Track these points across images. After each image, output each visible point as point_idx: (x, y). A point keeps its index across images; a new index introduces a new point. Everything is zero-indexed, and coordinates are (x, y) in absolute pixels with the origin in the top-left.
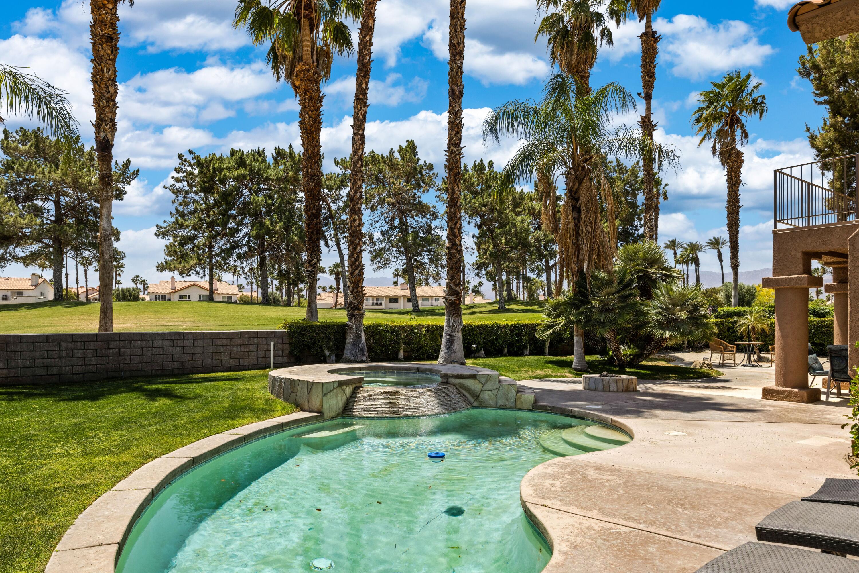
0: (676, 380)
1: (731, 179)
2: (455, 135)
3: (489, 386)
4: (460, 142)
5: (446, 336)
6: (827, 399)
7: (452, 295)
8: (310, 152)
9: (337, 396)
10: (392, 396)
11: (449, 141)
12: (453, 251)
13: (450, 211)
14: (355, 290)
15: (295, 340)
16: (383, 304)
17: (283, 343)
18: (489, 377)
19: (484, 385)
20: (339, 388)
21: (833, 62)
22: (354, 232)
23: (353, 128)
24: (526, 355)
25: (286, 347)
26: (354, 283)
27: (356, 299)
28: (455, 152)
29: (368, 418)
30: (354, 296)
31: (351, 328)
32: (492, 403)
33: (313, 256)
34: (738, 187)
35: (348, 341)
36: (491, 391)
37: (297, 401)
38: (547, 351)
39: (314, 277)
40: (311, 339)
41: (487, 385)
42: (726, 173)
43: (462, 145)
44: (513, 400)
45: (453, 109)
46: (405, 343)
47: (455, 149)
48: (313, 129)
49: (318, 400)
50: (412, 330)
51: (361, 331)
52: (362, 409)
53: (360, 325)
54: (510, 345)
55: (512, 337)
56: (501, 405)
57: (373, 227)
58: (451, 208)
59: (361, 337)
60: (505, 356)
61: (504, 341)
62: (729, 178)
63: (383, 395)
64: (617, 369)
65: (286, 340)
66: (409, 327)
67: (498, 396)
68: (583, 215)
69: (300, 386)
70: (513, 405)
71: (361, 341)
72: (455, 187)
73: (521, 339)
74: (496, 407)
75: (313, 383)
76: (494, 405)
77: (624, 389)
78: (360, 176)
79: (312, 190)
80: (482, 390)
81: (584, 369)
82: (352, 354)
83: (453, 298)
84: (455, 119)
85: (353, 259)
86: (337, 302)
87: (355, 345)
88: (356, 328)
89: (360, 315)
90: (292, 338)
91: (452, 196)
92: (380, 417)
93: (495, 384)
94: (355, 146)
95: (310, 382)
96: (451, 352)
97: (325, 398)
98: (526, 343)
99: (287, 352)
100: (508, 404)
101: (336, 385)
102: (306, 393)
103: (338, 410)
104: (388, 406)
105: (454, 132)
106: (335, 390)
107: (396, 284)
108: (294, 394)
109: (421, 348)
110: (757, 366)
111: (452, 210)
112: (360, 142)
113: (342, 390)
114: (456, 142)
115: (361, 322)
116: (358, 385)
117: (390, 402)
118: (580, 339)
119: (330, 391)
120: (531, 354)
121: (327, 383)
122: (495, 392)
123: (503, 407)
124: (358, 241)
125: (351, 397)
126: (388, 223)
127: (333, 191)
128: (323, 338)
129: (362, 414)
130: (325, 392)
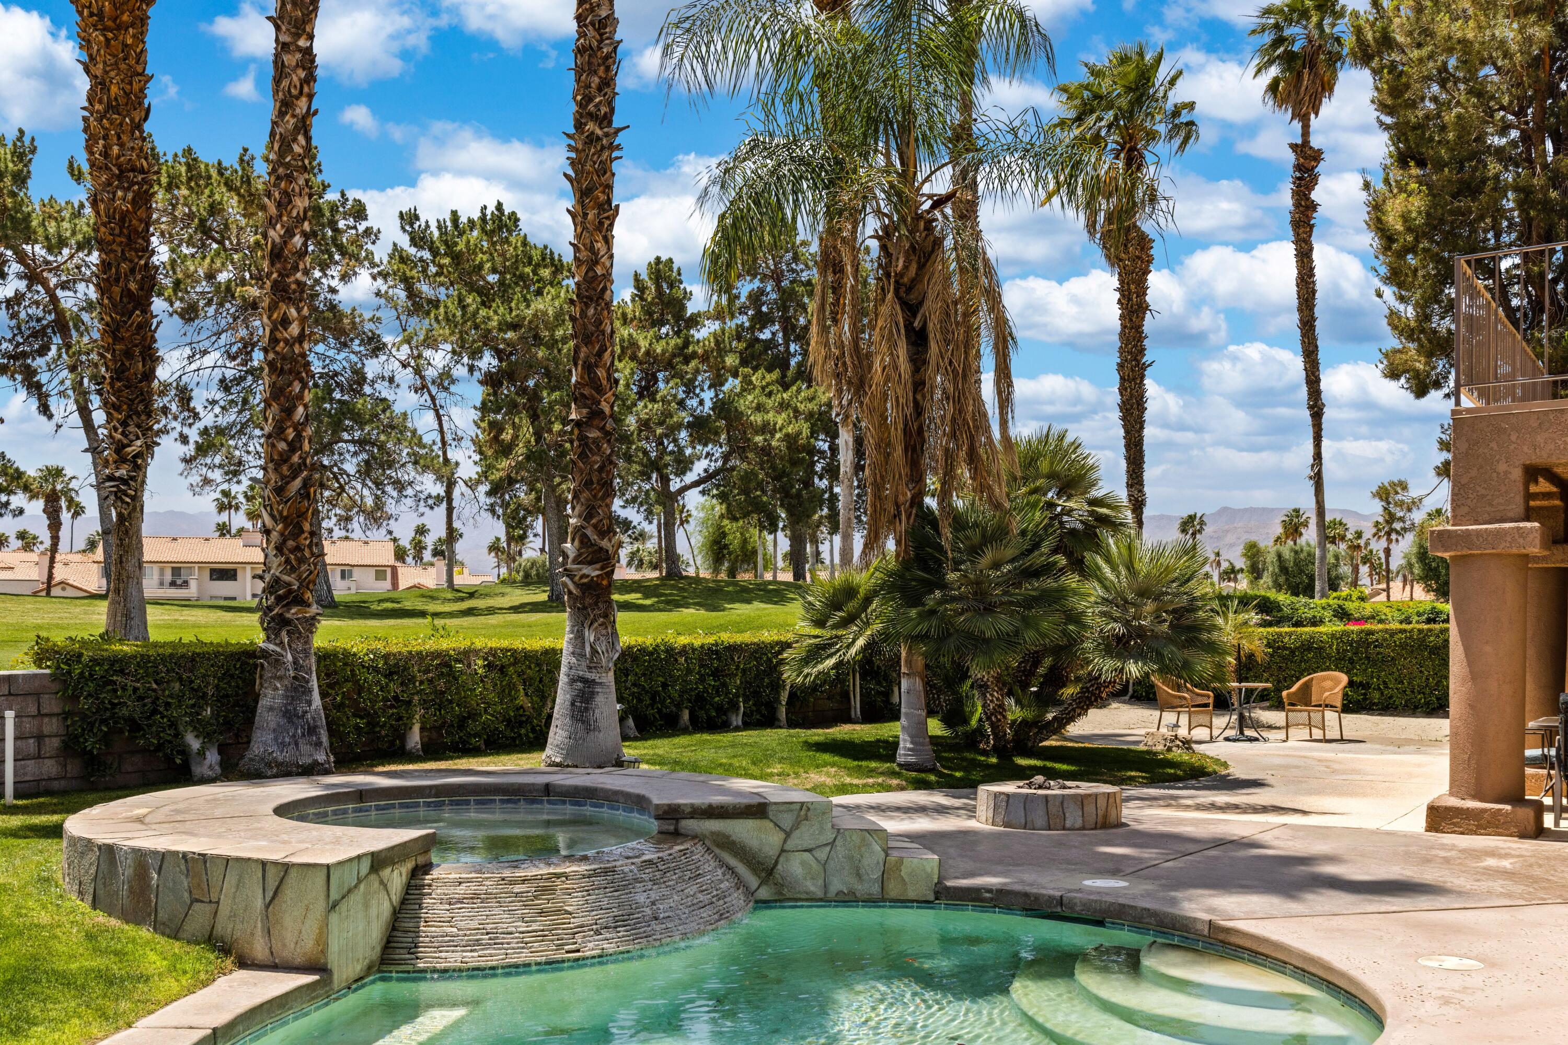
0: (1143, 785)
1: (1130, 300)
2: (600, 89)
3: (804, 837)
4: (612, 110)
5: (573, 681)
6: (1557, 824)
7: (590, 563)
8: (114, 89)
9: (367, 906)
10: (545, 890)
11: (580, 105)
12: (593, 434)
13: (583, 313)
14: (291, 543)
15: (84, 704)
16: (193, 584)
17: (40, 715)
18: (803, 811)
19: (788, 835)
20: (373, 877)
21: (1428, 33)
22: (284, 358)
23: (278, 28)
24: (737, 729)
25: (51, 726)
26: (285, 520)
27: (293, 569)
28: (599, 139)
29: (477, 973)
30: (287, 561)
31: (277, 662)
32: (814, 888)
33: (132, 428)
34: (1143, 319)
35: (264, 703)
36: (809, 850)
37: (219, 930)
38: (782, 713)
39: (134, 498)
40: (141, 698)
41: (796, 834)
42: (1117, 284)
43: (617, 122)
44: (876, 875)
45: (592, 10)
46: (424, 703)
47: (599, 132)
48: (125, 17)
49: (310, 929)
50: (447, 665)
51: (309, 672)
52: (451, 943)
53: (306, 652)
54: (699, 701)
55: (702, 679)
56: (839, 893)
57: (194, 366)
58: (587, 306)
59: (310, 691)
60: (685, 731)
61: (682, 692)
62: (1123, 295)
63: (517, 889)
64: (994, 760)
65: (51, 704)
66: (437, 654)
67: (831, 864)
68: (934, 348)
69: (231, 879)
70: (875, 889)
71: (309, 703)
72: (598, 245)
73: (724, 685)
74: (824, 901)
75: (286, 868)
76: (820, 894)
77: (1100, 819)
78: (301, 182)
79: (124, 216)
80: (783, 851)
81: (929, 765)
82: (282, 746)
83: (593, 572)
84: (601, 41)
85: (282, 446)
86: (50, 576)
87: (290, 715)
88: (295, 662)
89: (306, 620)
90: (75, 698)
91: (590, 269)
92: (516, 966)
93: (822, 830)
94: (285, 83)
95: (275, 863)
96: (588, 731)
97: (334, 918)
98: (737, 696)
99: (56, 742)
100: (861, 889)
101: (365, 866)
102: (259, 903)
103: (368, 953)
104: (535, 927)
105: (596, 80)
106: (362, 886)
107: (223, 530)
108: (208, 909)
109: (473, 715)
110: (1256, 740)
111: (591, 312)
112: (302, 74)
113: (382, 882)
114: (604, 109)
115: (308, 642)
116: (421, 860)
117: (542, 913)
118: (918, 684)
119: (350, 891)
120: (747, 725)
121: (340, 863)
122: (822, 854)
123: (847, 899)
124: (297, 387)
125: (403, 902)
126: (233, 358)
127: (66, 252)
128: (180, 698)
129: (453, 959)
130: (334, 895)
